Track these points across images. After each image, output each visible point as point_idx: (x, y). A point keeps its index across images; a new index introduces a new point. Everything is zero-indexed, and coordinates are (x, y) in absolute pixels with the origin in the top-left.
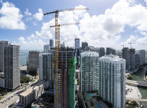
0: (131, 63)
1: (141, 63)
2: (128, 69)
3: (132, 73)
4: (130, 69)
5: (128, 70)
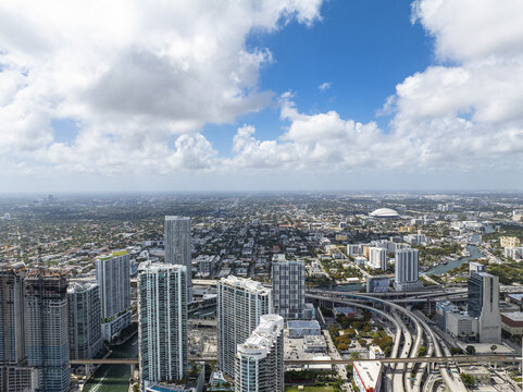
1: (106, 331)
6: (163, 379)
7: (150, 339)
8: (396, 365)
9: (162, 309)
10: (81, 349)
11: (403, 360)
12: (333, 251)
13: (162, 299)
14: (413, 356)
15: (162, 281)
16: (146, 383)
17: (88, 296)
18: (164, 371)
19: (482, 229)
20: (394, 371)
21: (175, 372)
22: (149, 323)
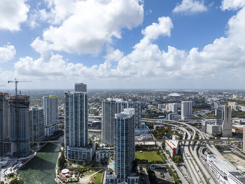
0: (18, 136)
1: (47, 132)
2: (8, 153)
3: (21, 165)
4: (14, 154)
5: (7, 158)
6: (76, 146)
7: (70, 126)
8: (185, 142)
9: (76, 112)
10: (35, 138)
11: (188, 140)
12: (152, 107)
13: (76, 107)
14: (193, 138)
15: (76, 98)
16: (68, 147)
17: (39, 112)
18: (76, 142)
19: (219, 101)
20: (184, 145)
21: (82, 142)
22: (70, 118)
